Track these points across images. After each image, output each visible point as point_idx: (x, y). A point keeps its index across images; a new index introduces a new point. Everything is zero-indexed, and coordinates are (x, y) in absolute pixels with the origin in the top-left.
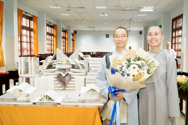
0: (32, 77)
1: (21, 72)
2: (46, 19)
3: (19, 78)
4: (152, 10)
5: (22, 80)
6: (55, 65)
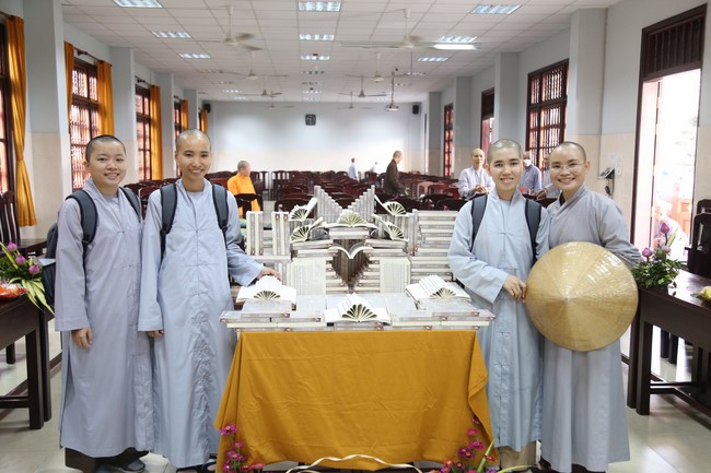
1: (253, 249)
2: (136, 71)
4: (471, 47)
6: (327, 230)
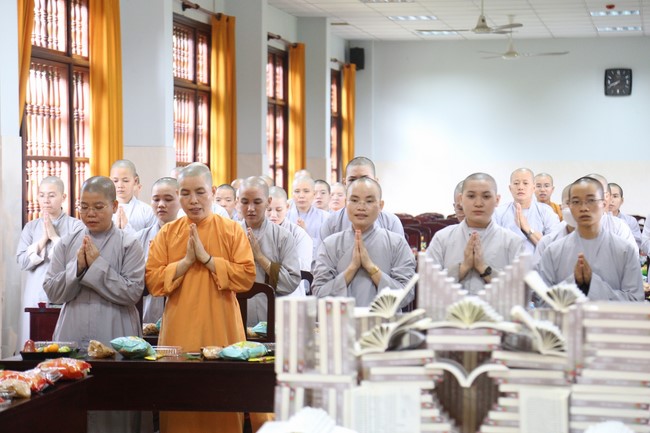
0: (331, 385)
1: (286, 362)
3: (277, 389)
5: (292, 399)
6: (424, 332)
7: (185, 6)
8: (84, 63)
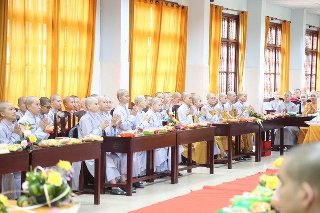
7: (310, 27)
8: (279, 47)
